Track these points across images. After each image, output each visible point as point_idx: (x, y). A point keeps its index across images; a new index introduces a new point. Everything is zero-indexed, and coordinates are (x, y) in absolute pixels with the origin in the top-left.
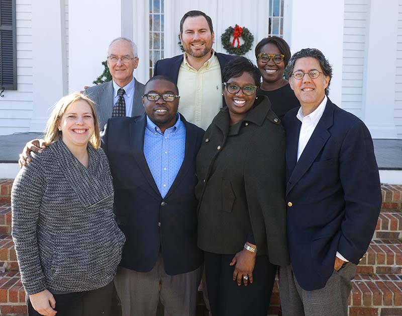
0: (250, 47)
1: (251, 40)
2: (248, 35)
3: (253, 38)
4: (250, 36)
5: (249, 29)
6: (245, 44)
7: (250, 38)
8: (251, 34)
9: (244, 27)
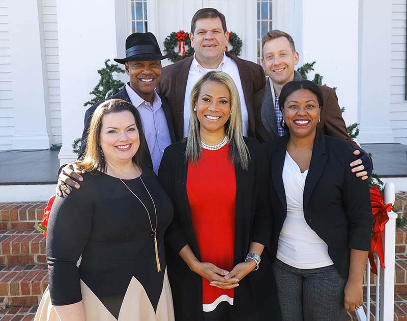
0: (239, 52)
1: (240, 45)
2: (236, 39)
3: (242, 43)
4: (238, 41)
5: (237, 34)
6: (233, 50)
7: (238, 43)
8: (239, 39)
9: (232, 32)
